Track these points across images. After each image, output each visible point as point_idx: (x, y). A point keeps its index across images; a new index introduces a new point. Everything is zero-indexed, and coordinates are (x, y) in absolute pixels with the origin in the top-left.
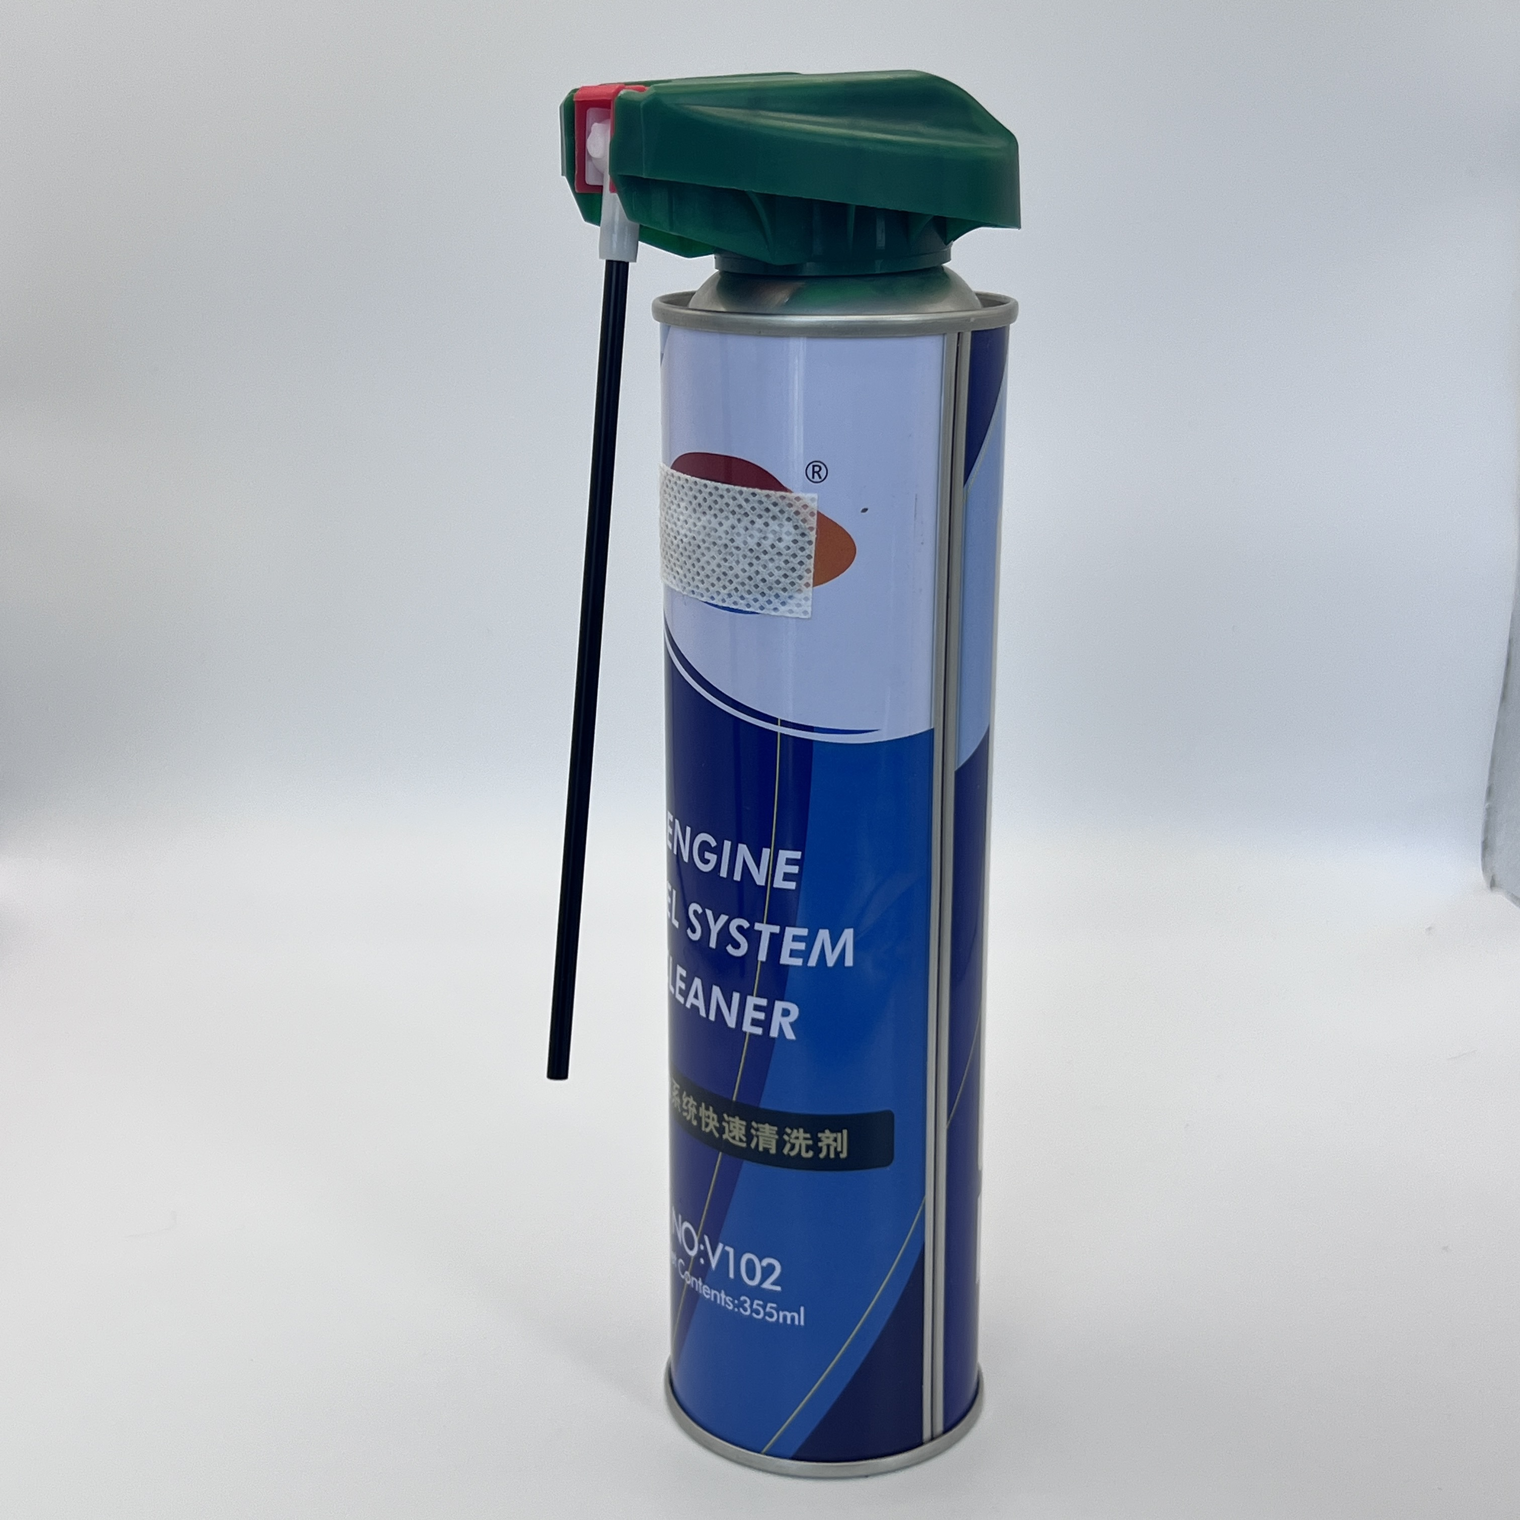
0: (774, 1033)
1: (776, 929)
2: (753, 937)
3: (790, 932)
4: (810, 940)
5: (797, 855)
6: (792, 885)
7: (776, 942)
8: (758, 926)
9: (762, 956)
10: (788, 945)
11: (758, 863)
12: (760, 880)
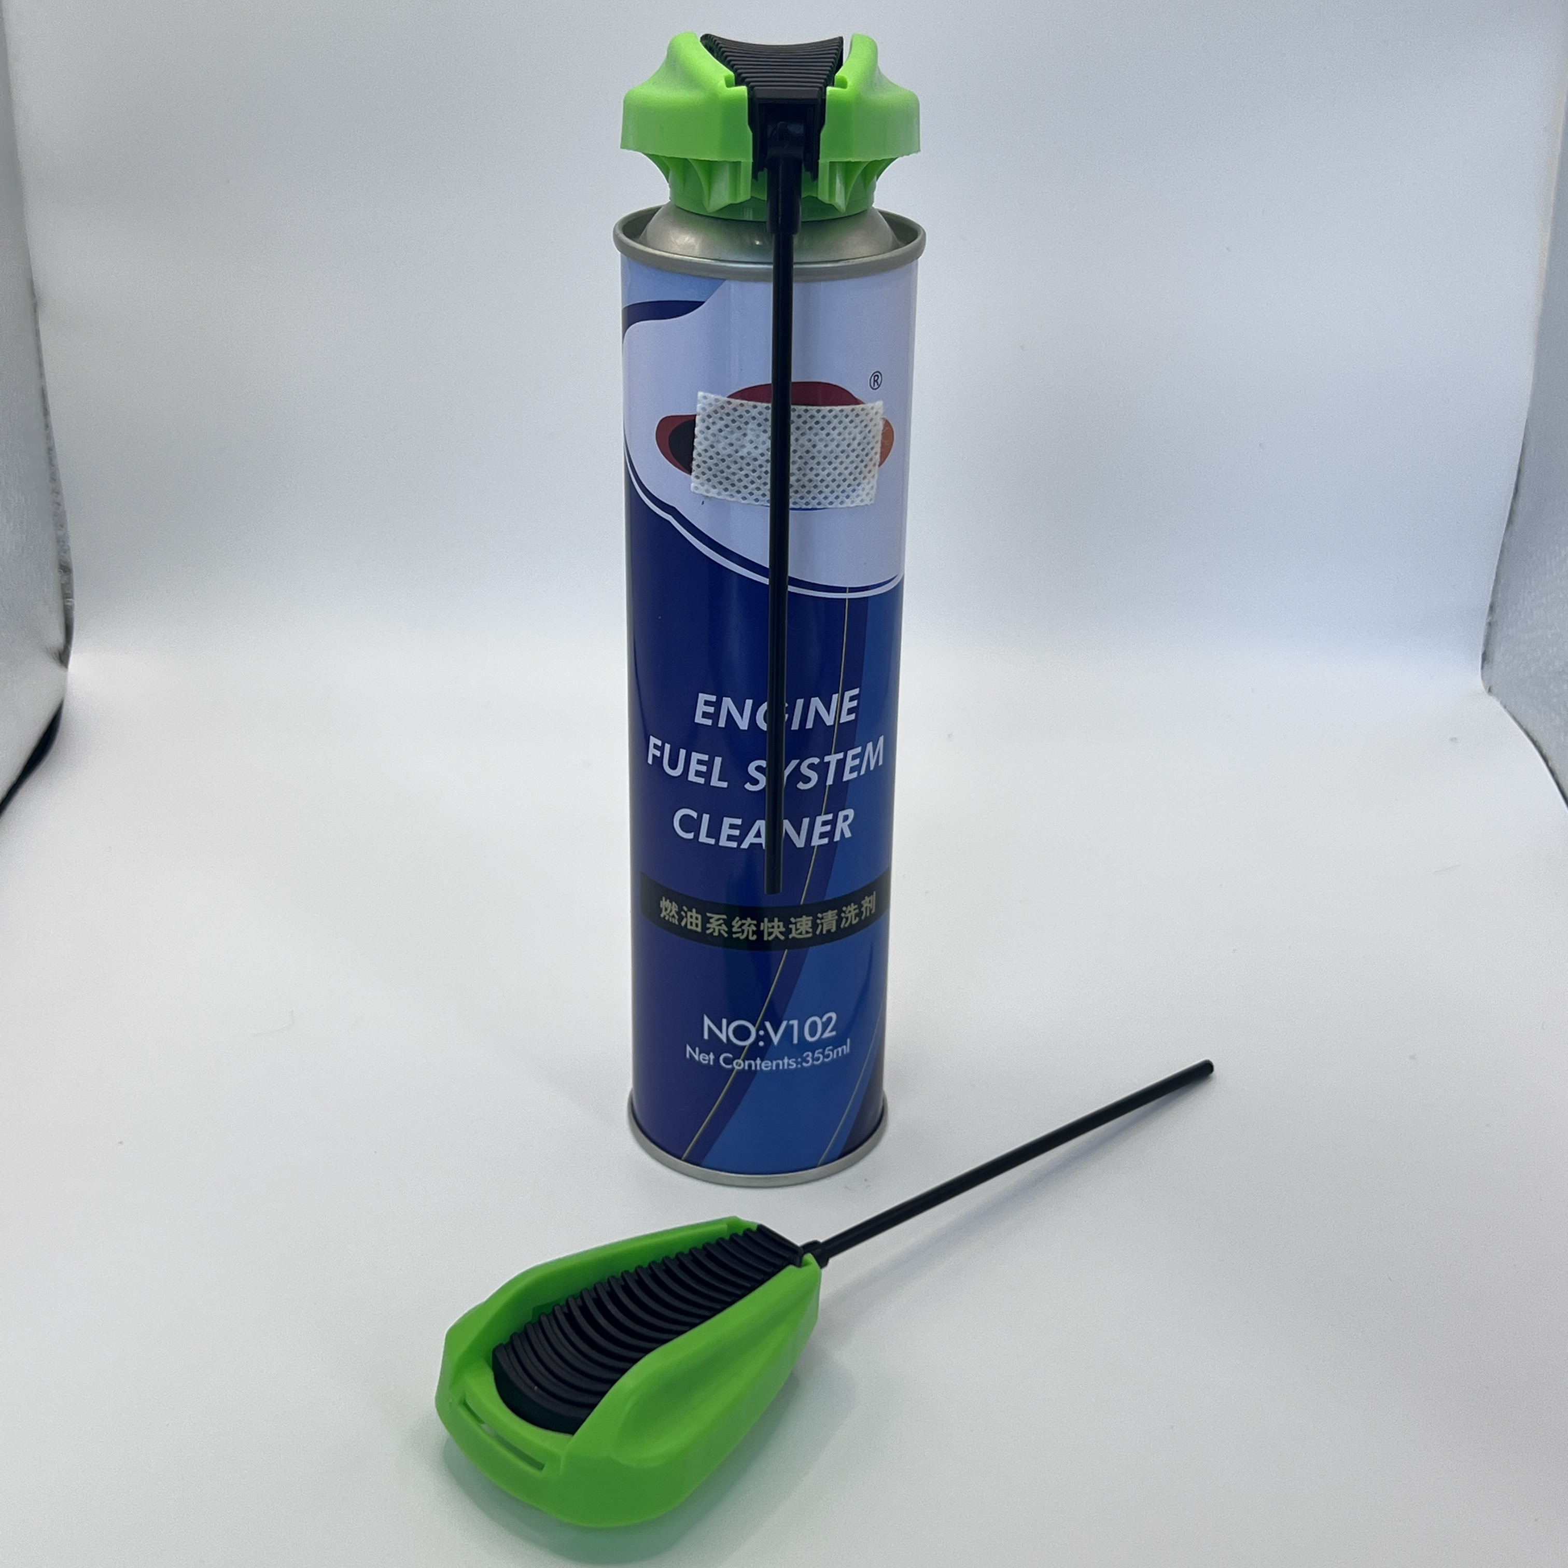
0: (837, 838)
1: (841, 756)
2: (822, 769)
3: (851, 753)
4: (860, 756)
5: (856, 692)
6: (853, 717)
7: (841, 764)
8: (827, 759)
9: (830, 781)
10: (850, 763)
11: (828, 710)
12: (829, 720)
